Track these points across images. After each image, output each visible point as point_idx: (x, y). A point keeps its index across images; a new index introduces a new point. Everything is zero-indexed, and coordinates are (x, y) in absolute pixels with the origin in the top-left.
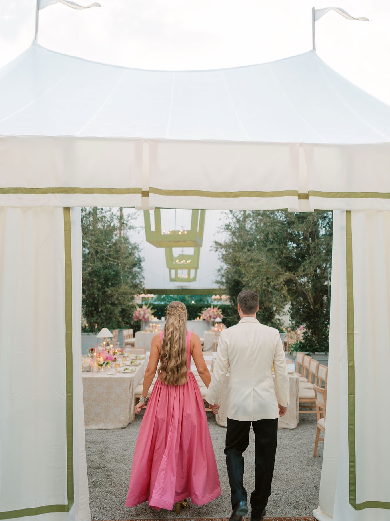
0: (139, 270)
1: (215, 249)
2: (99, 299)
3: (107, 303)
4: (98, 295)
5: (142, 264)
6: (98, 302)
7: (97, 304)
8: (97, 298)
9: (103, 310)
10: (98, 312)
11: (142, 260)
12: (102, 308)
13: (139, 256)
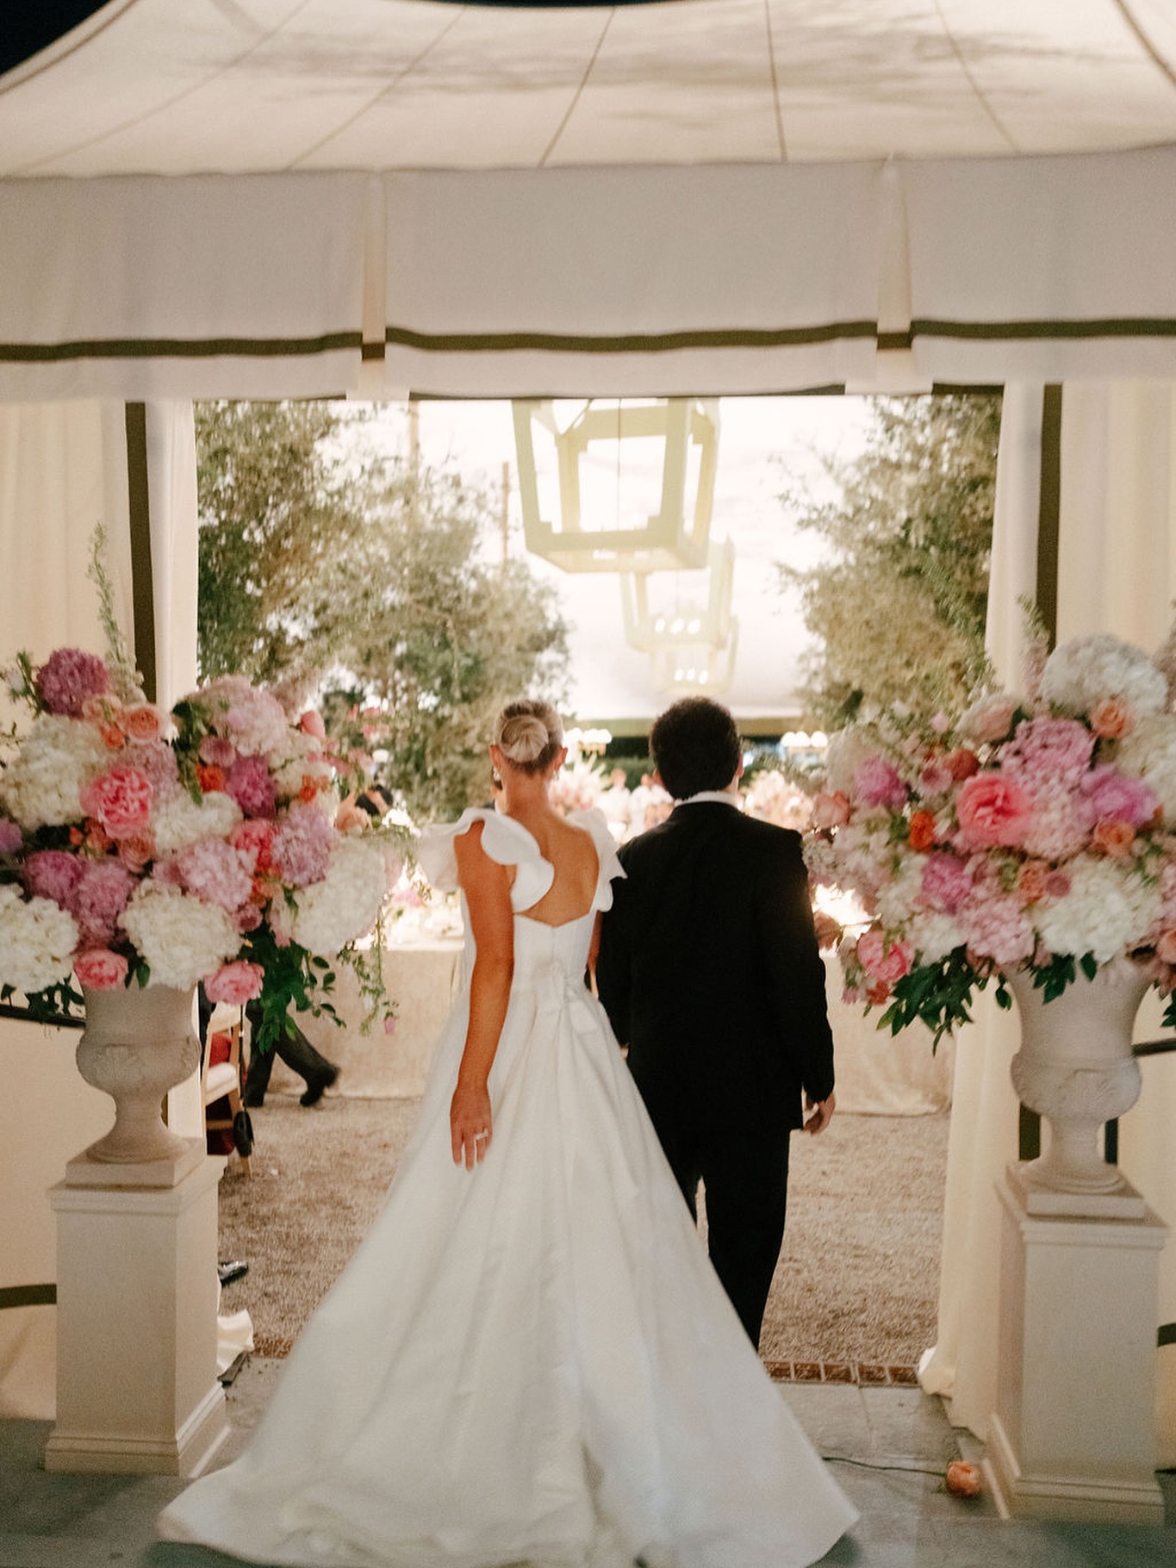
0: (560, 658)
1: (779, 588)
2: (425, 741)
3: (449, 751)
4: (424, 728)
5: (569, 640)
6: (424, 747)
7: (421, 755)
8: (421, 737)
9: (440, 771)
10: (425, 778)
11: (569, 627)
12: (436, 764)
13: (560, 617)
